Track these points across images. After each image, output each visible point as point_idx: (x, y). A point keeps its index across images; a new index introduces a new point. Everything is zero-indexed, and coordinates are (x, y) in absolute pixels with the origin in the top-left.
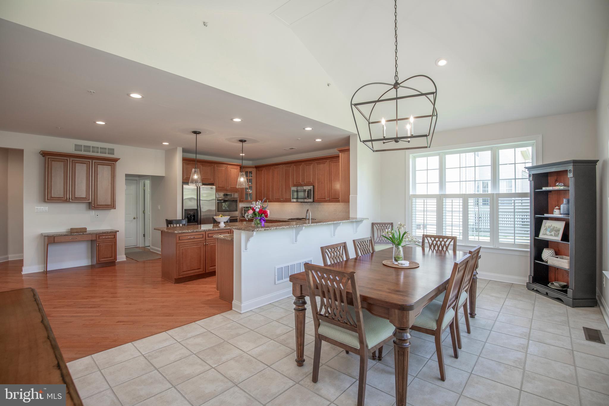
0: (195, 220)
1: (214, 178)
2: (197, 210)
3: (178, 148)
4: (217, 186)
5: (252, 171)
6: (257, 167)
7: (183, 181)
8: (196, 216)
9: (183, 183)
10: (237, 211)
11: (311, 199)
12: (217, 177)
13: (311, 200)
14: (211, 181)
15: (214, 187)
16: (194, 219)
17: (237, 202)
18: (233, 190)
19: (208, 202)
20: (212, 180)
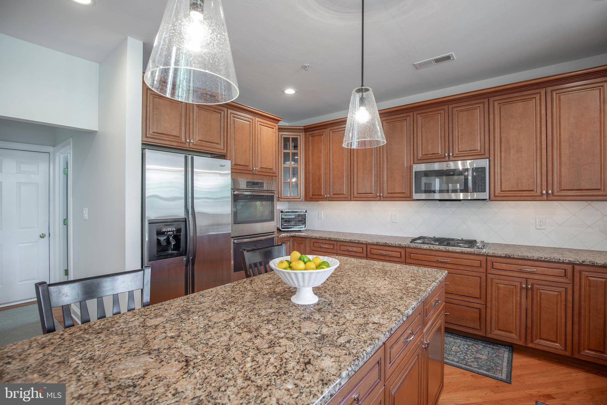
0: (181, 249)
1: (226, 142)
2: (185, 221)
3: (131, 41)
4: (234, 164)
5: (297, 138)
6: (307, 129)
7: (145, 139)
8: (182, 238)
9: (146, 145)
10: (273, 220)
11: (485, 191)
12: (233, 141)
13: (485, 195)
14: (220, 148)
15: (228, 163)
16: (177, 247)
17: (273, 201)
18: (266, 174)
19: (213, 200)
20: (222, 147)
